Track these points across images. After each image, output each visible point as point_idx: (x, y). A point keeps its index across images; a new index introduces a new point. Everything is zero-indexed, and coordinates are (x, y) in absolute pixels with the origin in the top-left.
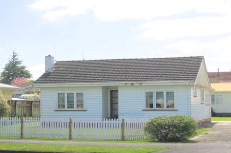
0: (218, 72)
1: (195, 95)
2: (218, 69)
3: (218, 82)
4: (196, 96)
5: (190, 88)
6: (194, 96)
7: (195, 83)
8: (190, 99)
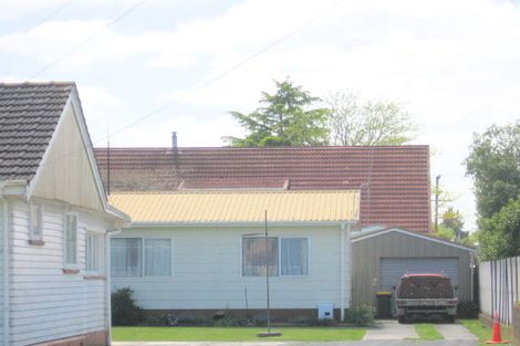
0: (175, 149)
1: (35, 238)
2: (174, 137)
3: (170, 188)
4: (40, 243)
5: (10, 210)
6: (30, 242)
7: (30, 191)
8: (11, 252)
